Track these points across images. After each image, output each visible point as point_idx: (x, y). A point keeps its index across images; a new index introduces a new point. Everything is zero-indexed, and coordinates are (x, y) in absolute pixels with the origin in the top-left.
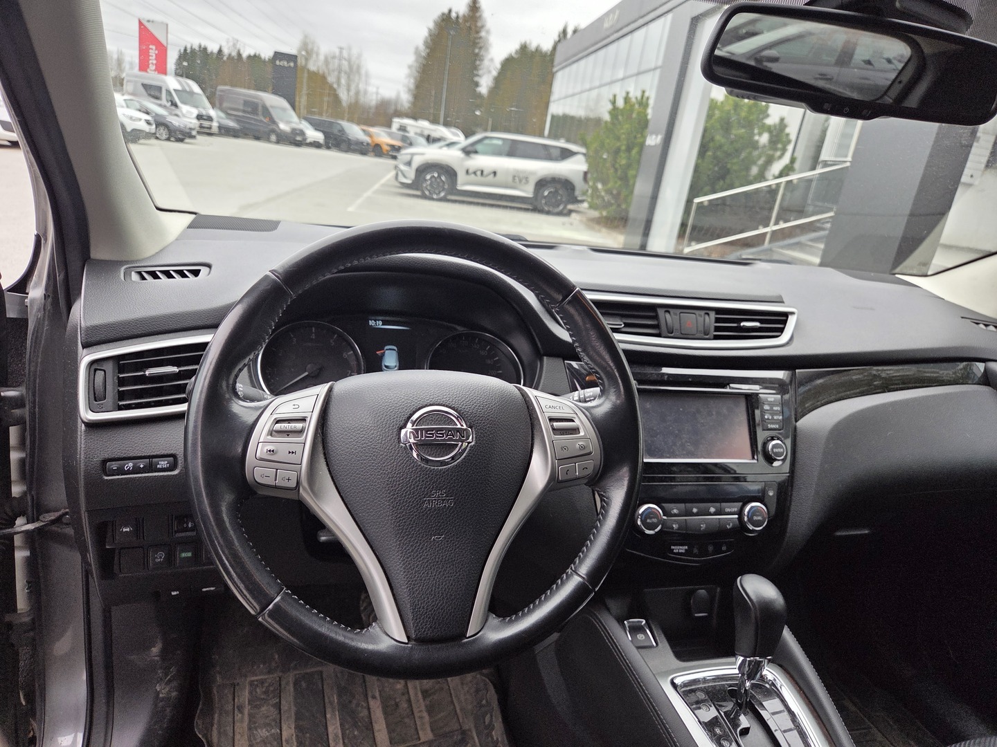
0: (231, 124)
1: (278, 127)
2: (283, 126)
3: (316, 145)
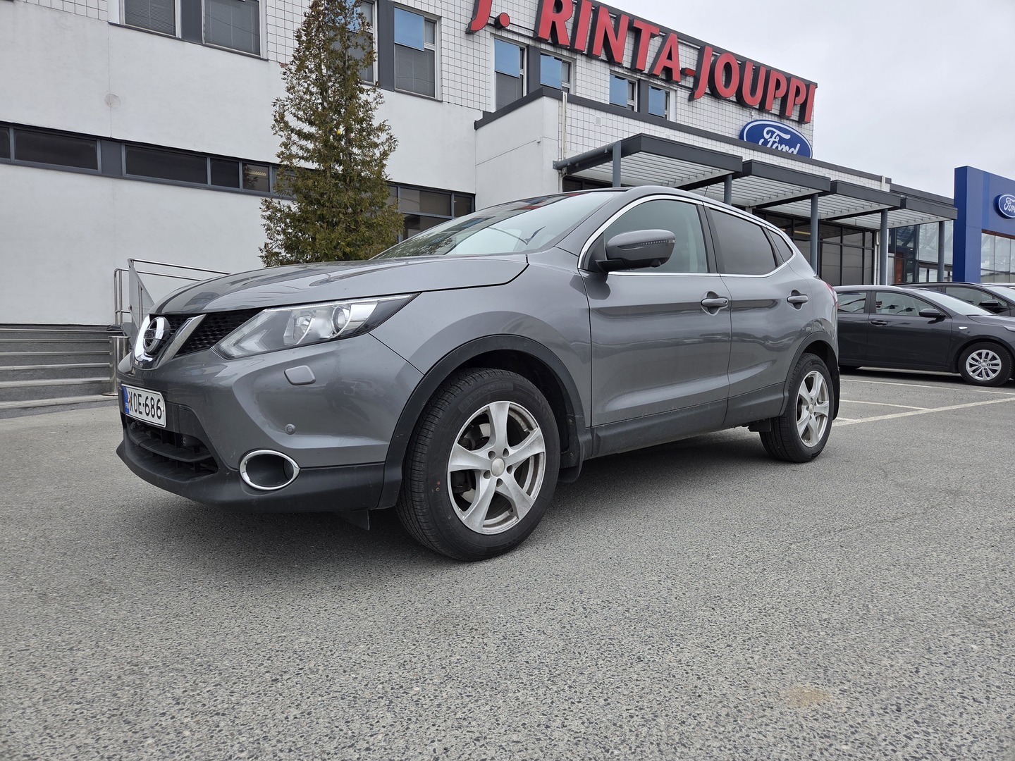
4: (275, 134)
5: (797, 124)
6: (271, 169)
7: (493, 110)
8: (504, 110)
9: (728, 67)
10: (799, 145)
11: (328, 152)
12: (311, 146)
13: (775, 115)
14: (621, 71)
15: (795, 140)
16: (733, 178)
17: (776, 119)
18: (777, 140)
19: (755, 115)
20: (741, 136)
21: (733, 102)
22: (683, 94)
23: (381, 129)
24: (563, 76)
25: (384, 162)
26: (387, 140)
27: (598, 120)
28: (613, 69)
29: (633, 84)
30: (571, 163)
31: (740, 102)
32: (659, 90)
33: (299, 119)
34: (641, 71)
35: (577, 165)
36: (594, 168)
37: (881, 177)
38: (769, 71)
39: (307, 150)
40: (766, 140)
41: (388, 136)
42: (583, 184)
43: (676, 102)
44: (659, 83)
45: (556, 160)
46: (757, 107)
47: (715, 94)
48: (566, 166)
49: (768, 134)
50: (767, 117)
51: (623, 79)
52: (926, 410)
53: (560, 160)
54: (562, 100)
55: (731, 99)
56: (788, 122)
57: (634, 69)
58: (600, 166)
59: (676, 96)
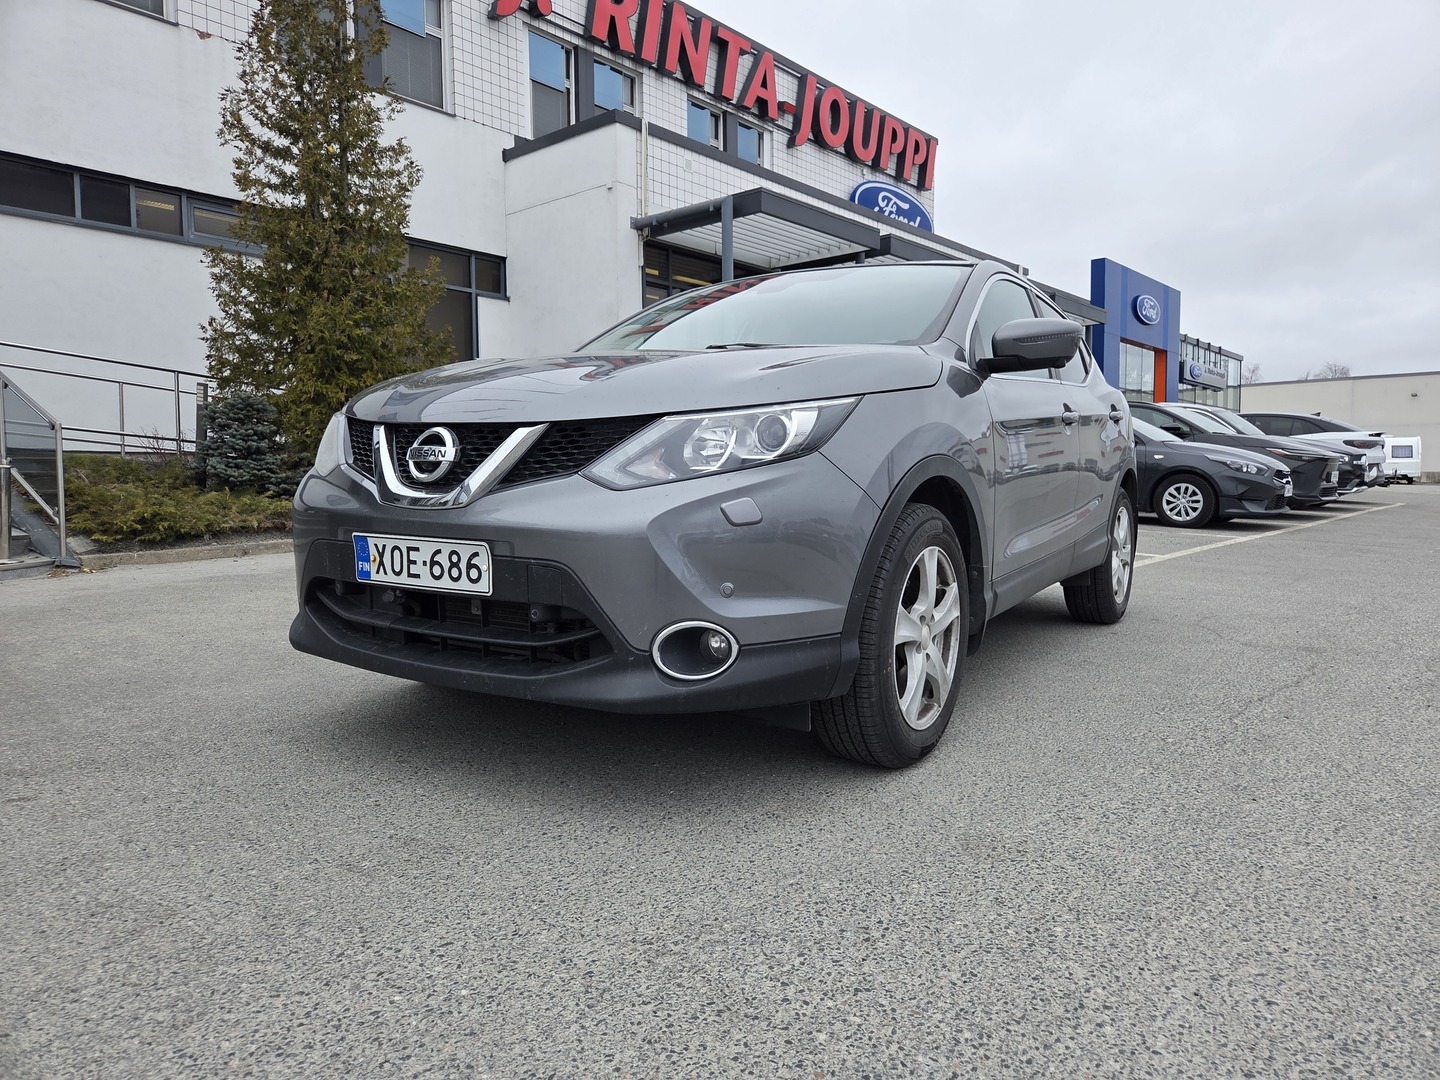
4: (223, 144)
5: (915, 191)
6: (184, 199)
7: (529, 136)
8: (547, 139)
9: (835, 107)
10: (919, 219)
11: (319, 179)
12: (290, 169)
13: (890, 176)
14: (701, 96)
15: (915, 212)
16: (867, 257)
17: (891, 181)
18: (894, 210)
19: (868, 175)
20: (852, 198)
21: (841, 153)
22: (781, 138)
23: (399, 150)
24: (624, 95)
25: (407, 201)
26: (406, 168)
27: (689, 164)
28: (691, 93)
29: (715, 117)
30: (657, 222)
31: (850, 155)
32: (749, 128)
33: (262, 123)
34: (727, 100)
35: (666, 225)
36: (688, 231)
37: (1018, 266)
38: (884, 117)
39: (282, 174)
40: (881, 209)
41: (407, 162)
42: (670, 252)
43: (772, 148)
44: (750, 119)
45: (635, 216)
46: (870, 163)
47: (819, 141)
48: (650, 225)
49: (883, 201)
50: (880, 177)
51: (703, 108)
52: (1159, 558)
53: (639, 217)
54: (641, 131)
55: (839, 150)
56: (906, 186)
57: (718, 96)
58: (699, 229)
59: (772, 140)
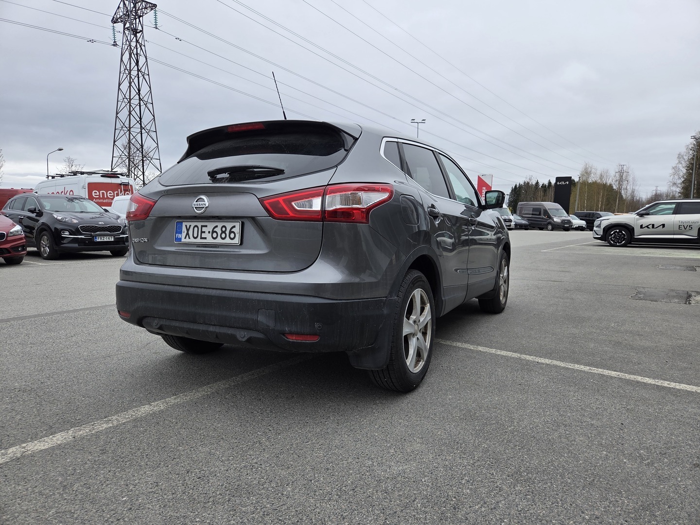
0: (524, 222)
1: (553, 220)
2: (556, 220)
3: (580, 228)
